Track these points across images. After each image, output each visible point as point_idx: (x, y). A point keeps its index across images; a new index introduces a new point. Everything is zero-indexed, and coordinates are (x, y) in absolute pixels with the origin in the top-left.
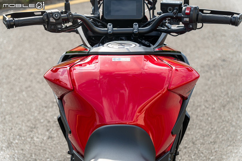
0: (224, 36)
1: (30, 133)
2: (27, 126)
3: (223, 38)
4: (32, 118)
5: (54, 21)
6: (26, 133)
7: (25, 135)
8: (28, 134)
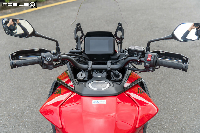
0: (157, 27)
1: (36, 104)
2: (33, 98)
3: (157, 29)
4: (37, 92)
5: (47, 63)
6: (33, 105)
7: (32, 106)
8: (35, 105)
